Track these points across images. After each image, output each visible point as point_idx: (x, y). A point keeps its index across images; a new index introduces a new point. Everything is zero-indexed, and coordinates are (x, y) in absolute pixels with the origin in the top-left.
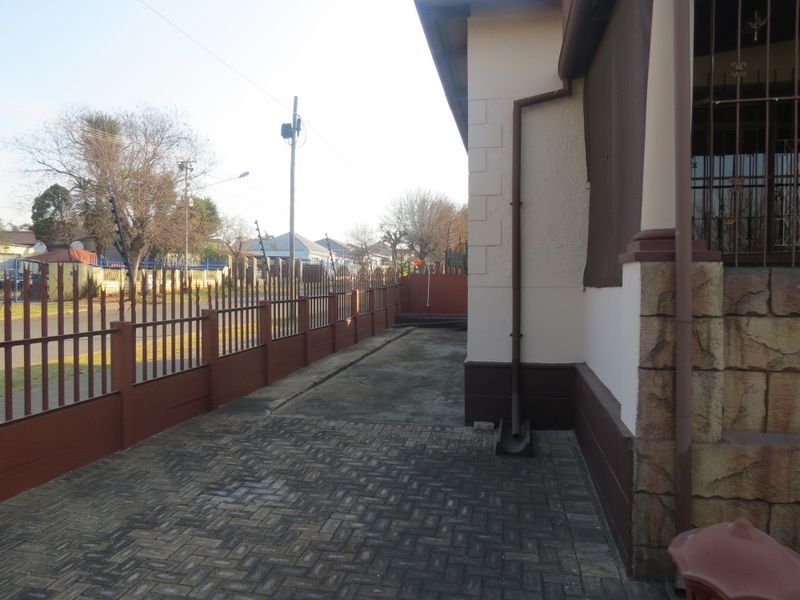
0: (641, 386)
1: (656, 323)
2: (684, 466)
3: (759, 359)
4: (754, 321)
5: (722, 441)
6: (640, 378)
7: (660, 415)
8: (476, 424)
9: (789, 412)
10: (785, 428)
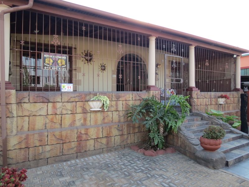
3: (27, 113)
5: (16, 135)
9: (34, 125)
10: (34, 129)
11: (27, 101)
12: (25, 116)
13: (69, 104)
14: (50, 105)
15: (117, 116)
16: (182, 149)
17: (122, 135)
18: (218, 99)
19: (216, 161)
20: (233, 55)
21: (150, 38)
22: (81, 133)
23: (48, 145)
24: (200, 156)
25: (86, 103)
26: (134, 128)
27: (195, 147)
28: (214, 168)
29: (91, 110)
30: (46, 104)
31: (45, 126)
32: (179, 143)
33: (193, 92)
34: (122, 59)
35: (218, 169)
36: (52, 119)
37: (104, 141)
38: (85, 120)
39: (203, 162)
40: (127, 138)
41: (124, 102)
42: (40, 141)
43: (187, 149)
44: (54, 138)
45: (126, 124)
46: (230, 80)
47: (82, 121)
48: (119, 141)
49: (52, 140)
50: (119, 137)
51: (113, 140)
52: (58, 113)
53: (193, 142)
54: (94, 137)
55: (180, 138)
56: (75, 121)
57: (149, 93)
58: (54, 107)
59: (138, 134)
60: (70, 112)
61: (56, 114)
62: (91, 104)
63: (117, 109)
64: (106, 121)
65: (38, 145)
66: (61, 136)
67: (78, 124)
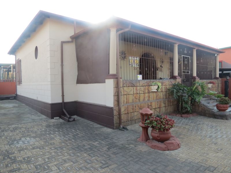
0: (114, 98)
1: (115, 88)
2: (120, 110)
3: (125, 93)
4: (125, 87)
5: (123, 105)
6: (114, 97)
7: (116, 103)
8: (55, 118)
9: (129, 100)
10: (128, 103)
11: (126, 86)
12: (125, 95)
13: (142, 87)
14: (135, 88)
15: (162, 95)
16: (202, 113)
17: (165, 107)
18: (208, 85)
19: (228, 115)
20: (215, 54)
21: (174, 45)
22: (149, 105)
23: (136, 112)
24: (218, 114)
25: (149, 87)
26: (170, 102)
27: (212, 110)
28: (227, 119)
29: (152, 91)
30: (133, 87)
31: (133, 101)
32: (200, 110)
33: (196, 80)
34: (143, 56)
35: (229, 120)
36: (136, 96)
37: (158, 110)
38: (149, 97)
39: (219, 117)
40: (168, 108)
41: (165, 86)
42: (133, 109)
43: (207, 112)
44: (138, 108)
45: (167, 100)
46: (211, 71)
47: (148, 98)
48: (164, 110)
49: (137, 109)
50: (164, 108)
51: (162, 110)
52: (138, 93)
53: (211, 108)
54: (154, 107)
55: (200, 107)
56: (145, 98)
57: (176, 81)
58: (136, 89)
59: (172, 106)
60: (143, 93)
61: (137, 94)
62: (152, 87)
63: (162, 90)
64: (158, 98)
65: (132, 111)
66: (141, 106)
67: (146, 99)
